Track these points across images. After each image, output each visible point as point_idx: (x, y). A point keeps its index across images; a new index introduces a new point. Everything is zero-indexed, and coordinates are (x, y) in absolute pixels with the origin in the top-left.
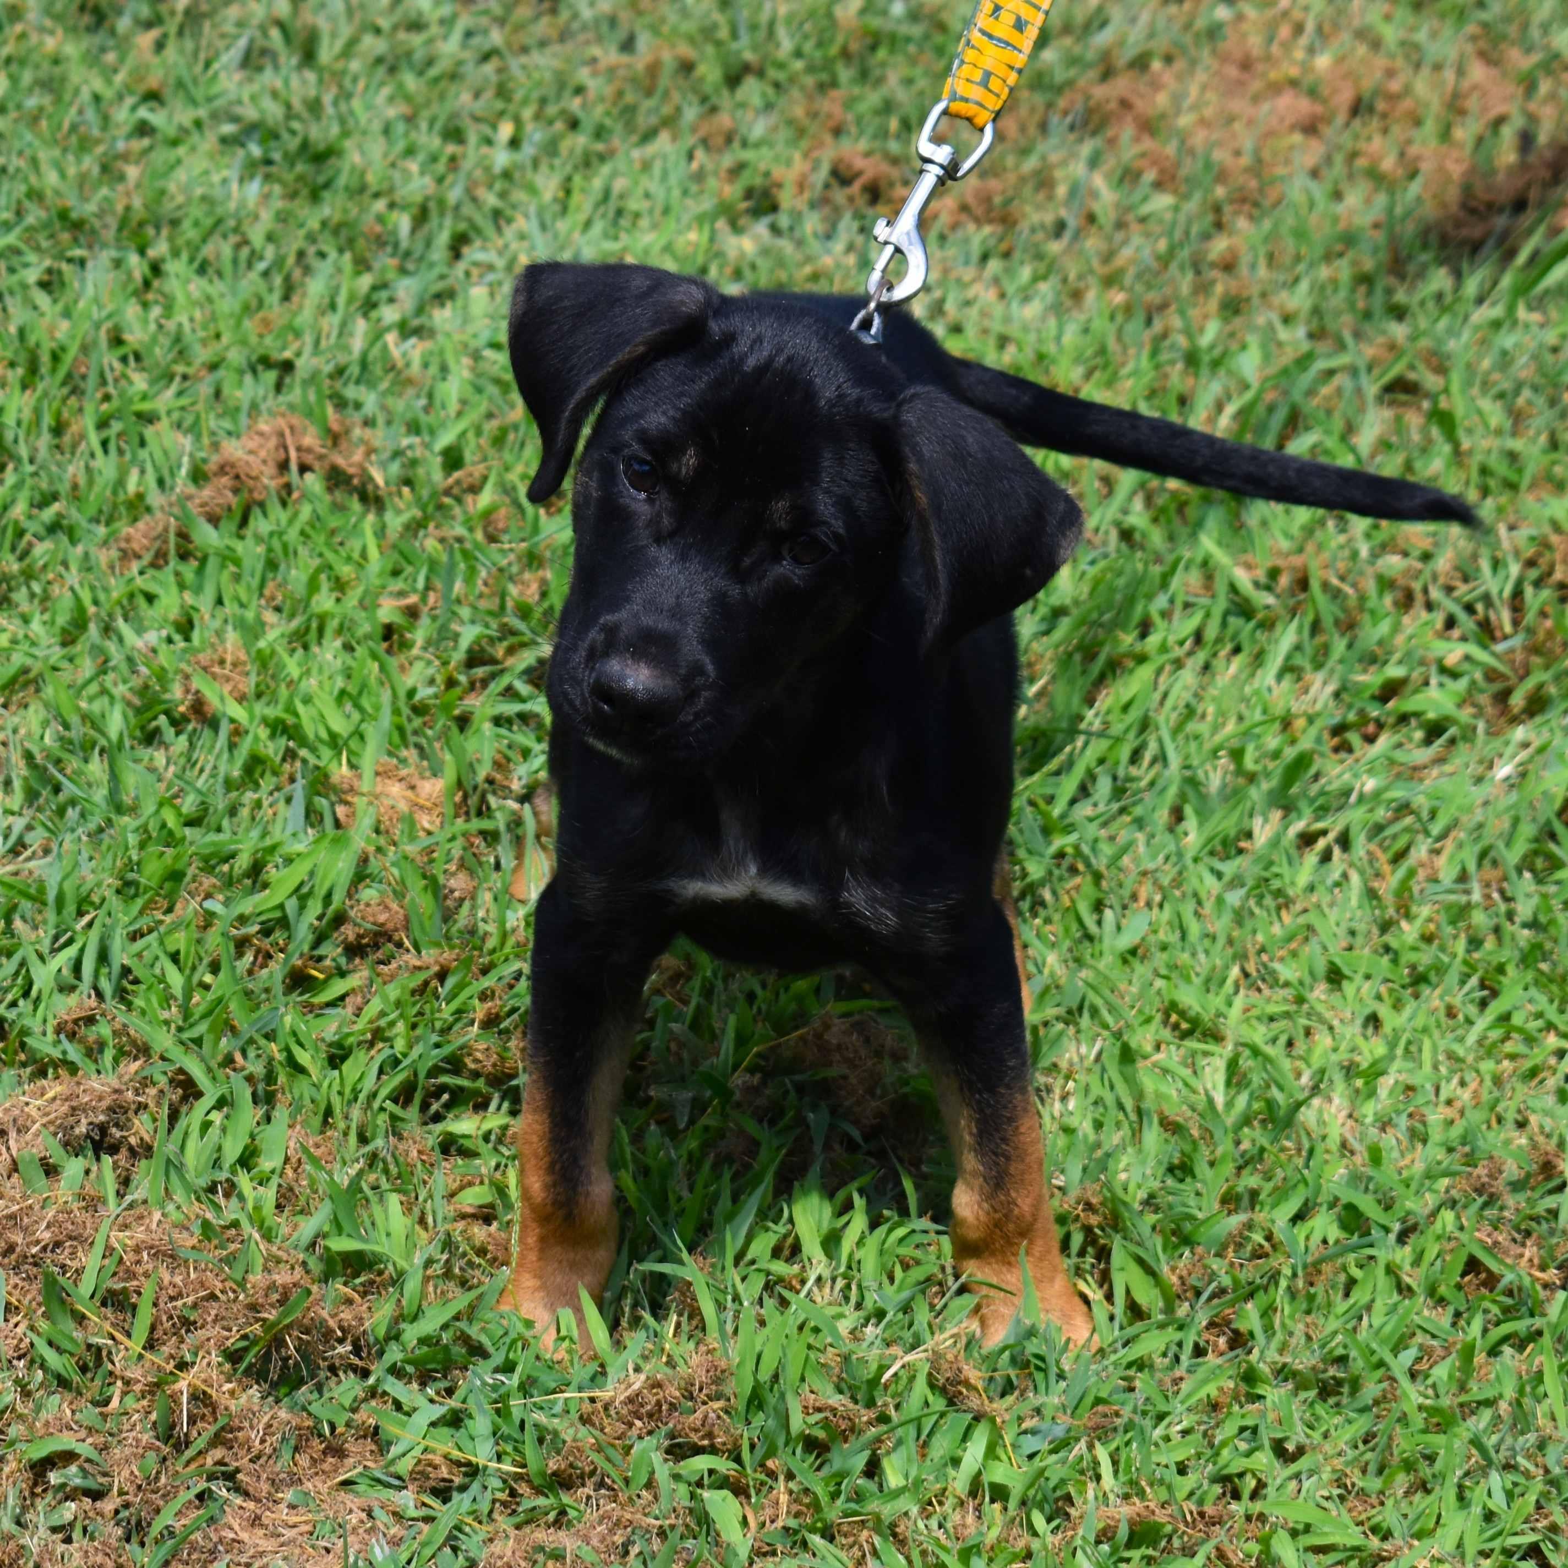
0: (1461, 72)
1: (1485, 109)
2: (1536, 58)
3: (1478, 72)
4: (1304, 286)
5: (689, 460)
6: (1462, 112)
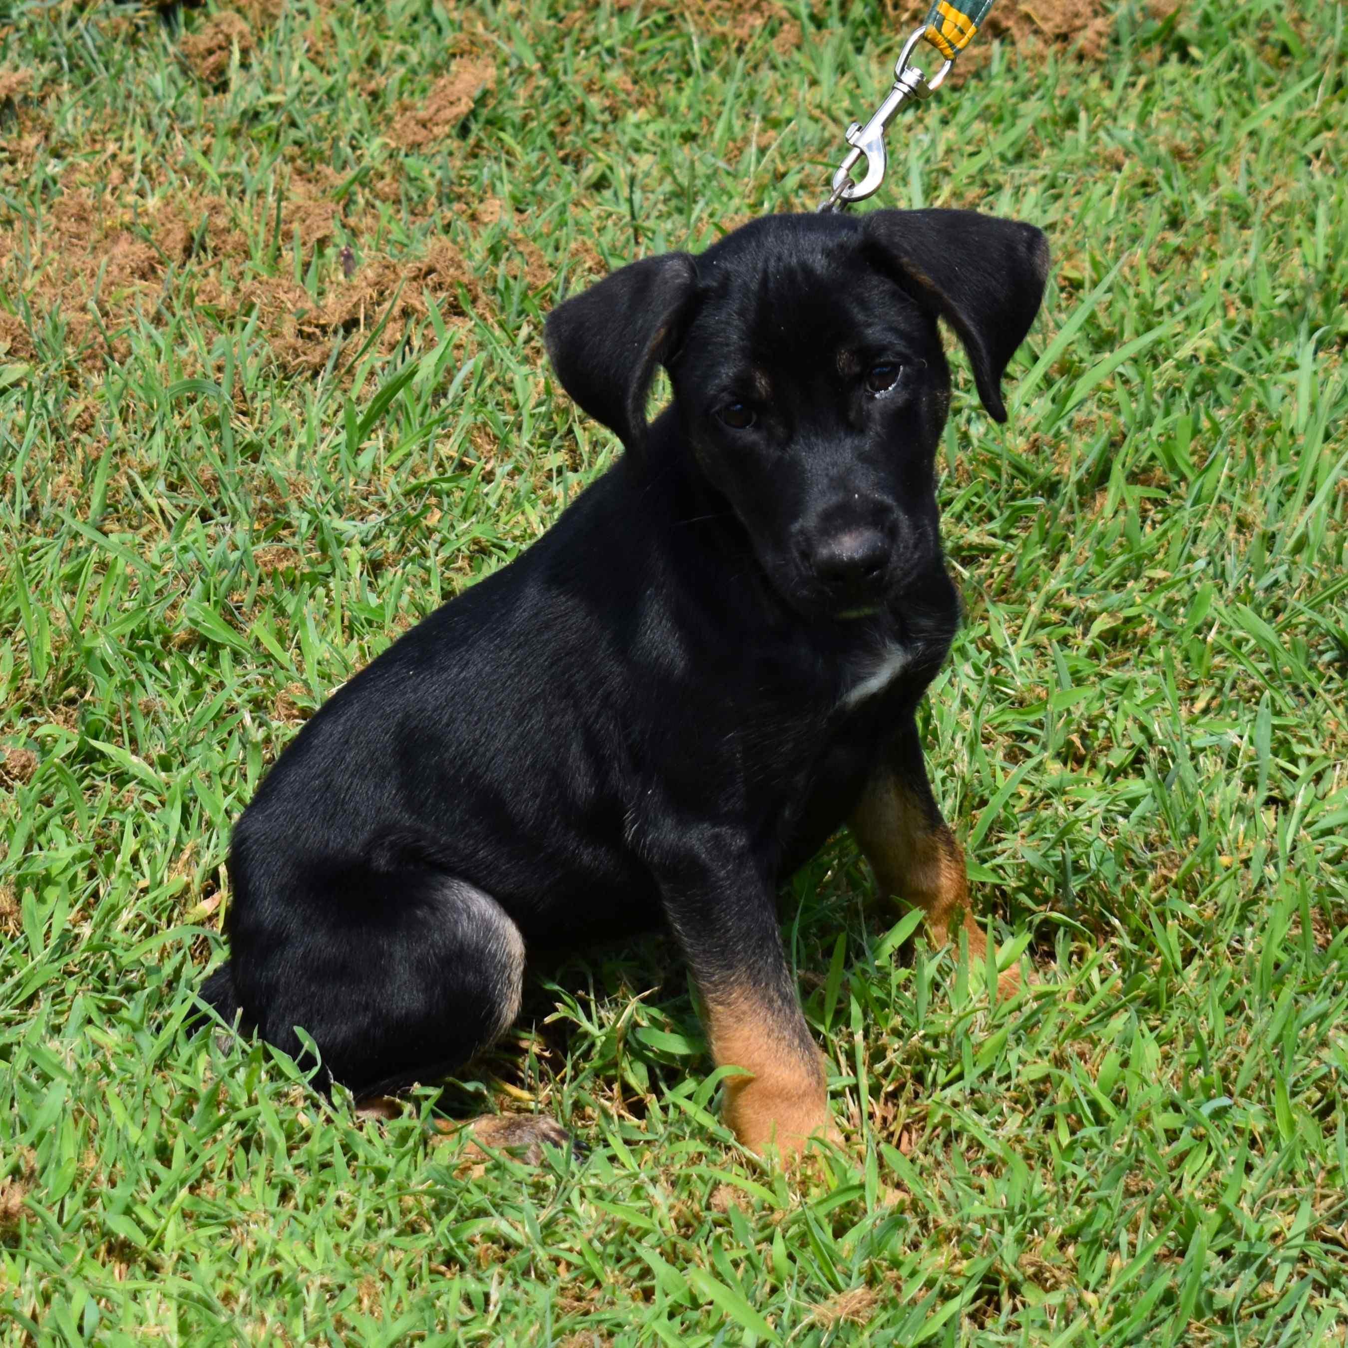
0: (281, 196)
1: (308, 231)
2: (350, 173)
3: (298, 192)
4: (159, 438)
5: (762, 383)
6: (288, 236)
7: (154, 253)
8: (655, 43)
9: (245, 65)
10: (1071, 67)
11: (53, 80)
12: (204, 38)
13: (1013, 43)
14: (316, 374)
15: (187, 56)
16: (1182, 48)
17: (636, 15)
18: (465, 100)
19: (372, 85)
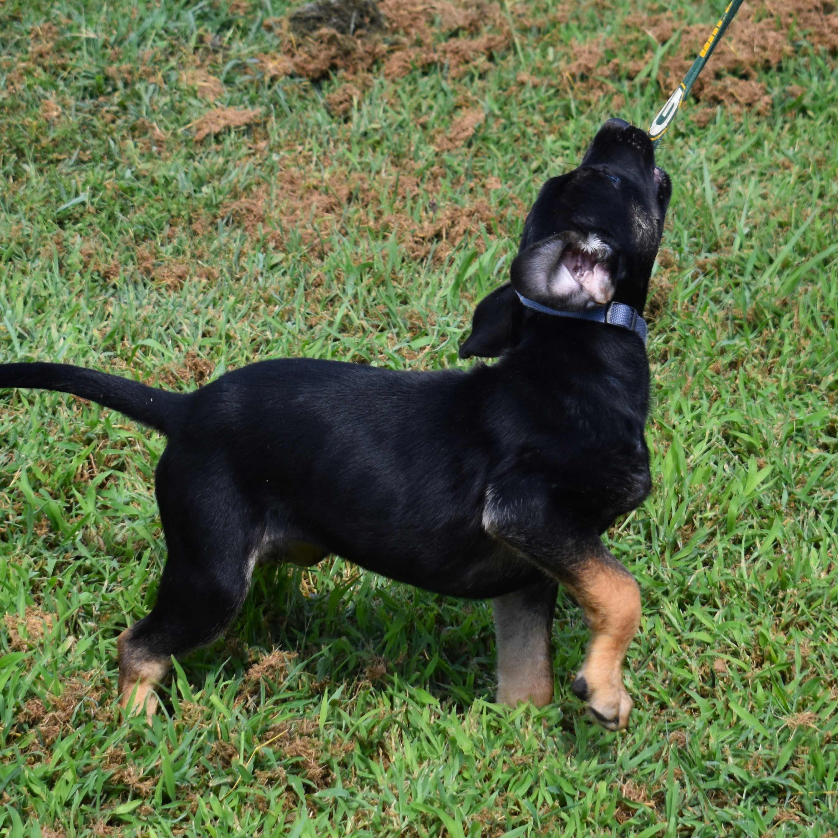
2: (421, 163)
7: (333, 200)
8: (553, 103)
9: (359, 110)
10: (755, 119)
11: (268, 115)
12: (337, 96)
13: (725, 107)
14: (422, 260)
15: (330, 104)
16: (803, 110)
17: (543, 89)
18: (470, 129)
19: (422, 120)
